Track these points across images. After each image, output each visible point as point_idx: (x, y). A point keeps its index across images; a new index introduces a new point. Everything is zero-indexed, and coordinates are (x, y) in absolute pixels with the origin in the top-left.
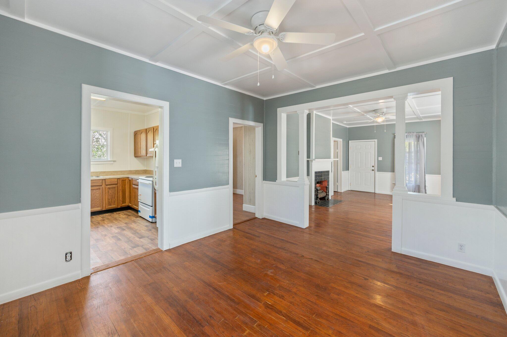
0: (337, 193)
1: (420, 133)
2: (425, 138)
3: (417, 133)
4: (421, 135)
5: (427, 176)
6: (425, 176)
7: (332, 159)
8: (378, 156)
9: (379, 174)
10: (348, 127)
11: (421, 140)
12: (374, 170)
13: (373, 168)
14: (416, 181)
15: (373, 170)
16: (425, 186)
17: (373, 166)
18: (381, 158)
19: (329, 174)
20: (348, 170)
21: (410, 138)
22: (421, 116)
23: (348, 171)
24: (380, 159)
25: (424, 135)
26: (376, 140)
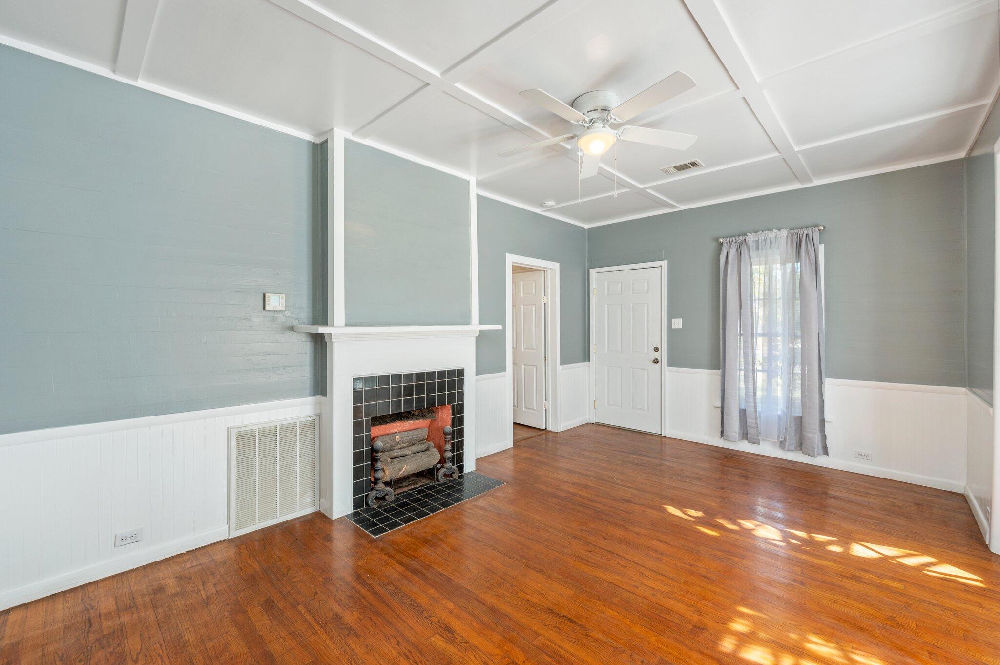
0: (546, 433)
1: (802, 228)
2: (821, 248)
3: (792, 231)
4: (807, 235)
5: (831, 386)
6: (821, 383)
7: (475, 327)
8: (671, 315)
9: (671, 374)
10: (587, 226)
11: (807, 252)
12: (659, 360)
13: (656, 355)
14: (790, 401)
15: (656, 361)
16: (822, 422)
17: (656, 349)
18: (680, 320)
19: (461, 383)
20: (589, 361)
21: (771, 249)
22: (796, 149)
23: (587, 363)
24: (677, 323)
25: (816, 237)
26: (664, 264)
